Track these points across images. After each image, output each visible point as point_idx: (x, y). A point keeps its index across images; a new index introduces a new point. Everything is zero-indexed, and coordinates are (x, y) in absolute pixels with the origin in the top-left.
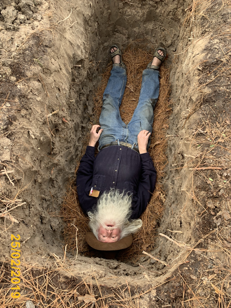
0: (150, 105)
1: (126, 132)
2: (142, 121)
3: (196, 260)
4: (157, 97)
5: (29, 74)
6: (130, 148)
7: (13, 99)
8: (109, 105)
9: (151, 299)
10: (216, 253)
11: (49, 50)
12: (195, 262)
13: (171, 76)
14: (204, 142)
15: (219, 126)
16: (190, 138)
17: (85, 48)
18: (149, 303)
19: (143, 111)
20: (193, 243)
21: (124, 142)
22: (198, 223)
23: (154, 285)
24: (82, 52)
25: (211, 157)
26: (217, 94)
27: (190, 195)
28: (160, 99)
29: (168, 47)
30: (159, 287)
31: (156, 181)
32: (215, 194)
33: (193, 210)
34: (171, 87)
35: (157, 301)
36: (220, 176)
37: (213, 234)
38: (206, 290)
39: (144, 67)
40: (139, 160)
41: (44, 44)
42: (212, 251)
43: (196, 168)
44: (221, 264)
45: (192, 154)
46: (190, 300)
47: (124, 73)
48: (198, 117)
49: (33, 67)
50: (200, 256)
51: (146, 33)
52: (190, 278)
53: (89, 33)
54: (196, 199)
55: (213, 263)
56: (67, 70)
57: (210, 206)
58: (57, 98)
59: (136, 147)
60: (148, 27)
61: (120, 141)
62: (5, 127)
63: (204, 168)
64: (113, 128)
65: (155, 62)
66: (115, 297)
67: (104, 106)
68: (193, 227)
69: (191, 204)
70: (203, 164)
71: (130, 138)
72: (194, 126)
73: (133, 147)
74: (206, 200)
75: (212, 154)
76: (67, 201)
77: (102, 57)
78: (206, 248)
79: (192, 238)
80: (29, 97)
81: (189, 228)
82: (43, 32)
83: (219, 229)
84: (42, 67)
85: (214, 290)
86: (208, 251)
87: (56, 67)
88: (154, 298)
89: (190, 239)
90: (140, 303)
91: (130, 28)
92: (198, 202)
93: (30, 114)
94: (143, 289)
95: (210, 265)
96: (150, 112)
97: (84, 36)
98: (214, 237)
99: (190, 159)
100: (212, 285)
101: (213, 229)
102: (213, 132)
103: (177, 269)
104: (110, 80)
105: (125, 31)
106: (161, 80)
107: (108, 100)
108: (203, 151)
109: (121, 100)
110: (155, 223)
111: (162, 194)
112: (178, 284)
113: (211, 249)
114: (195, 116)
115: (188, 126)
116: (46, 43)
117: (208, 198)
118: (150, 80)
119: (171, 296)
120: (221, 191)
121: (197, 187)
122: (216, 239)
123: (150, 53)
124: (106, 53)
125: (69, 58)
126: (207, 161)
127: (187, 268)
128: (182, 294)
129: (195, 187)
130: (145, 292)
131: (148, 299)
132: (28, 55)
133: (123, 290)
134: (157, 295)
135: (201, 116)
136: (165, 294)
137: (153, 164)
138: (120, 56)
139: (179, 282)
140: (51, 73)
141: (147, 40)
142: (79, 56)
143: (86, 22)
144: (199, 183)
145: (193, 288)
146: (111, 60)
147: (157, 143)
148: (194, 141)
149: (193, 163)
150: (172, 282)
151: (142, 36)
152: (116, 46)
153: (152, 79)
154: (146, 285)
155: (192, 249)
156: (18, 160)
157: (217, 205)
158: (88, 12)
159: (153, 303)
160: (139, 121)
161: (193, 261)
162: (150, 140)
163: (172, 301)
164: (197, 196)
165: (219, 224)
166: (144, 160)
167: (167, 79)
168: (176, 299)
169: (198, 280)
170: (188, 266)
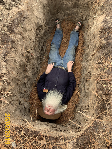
0: (74, 48)
1: (62, 61)
2: (70, 57)
3: (96, 125)
4: (77, 45)
5: (16, 31)
6: (64, 69)
7: (8, 43)
8: (54, 48)
9: (74, 144)
10: (107, 122)
11: (26, 20)
12: (96, 126)
13: (84, 35)
14: (102, 67)
15: (110, 59)
16: (95, 65)
17: (43, 20)
18: (73, 145)
19: (70, 52)
20: (95, 116)
21: (61, 66)
22: (98, 107)
23: (75, 137)
24: (42, 21)
25: (105, 74)
26: (108, 44)
27: (94, 93)
28: (79, 46)
29: (84, 21)
30: (78, 138)
31: (76, 86)
32: (107, 93)
33: (95, 100)
34: (84, 40)
35: (77, 145)
36: (109, 84)
37: (106, 113)
38: (101, 140)
39: (71, 30)
40: (68, 75)
41: (24, 17)
42: (105, 121)
43: (97, 80)
44: (109, 127)
45: (95, 73)
46: (93, 144)
47: (62, 33)
48: (99, 55)
49: (18, 28)
50: (98, 123)
51: (73, 14)
52: (94, 134)
53: (45, 12)
54: (97, 95)
55: (105, 127)
56: (34, 30)
57: (104, 99)
58: (29, 43)
59: (67, 69)
60: (74, 11)
61: (59, 66)
62: (4, 56)
63: (101, 80)
64: (56, 59)
65: (77, 28)
66: (56, 142)
67: (51, 49)
68: (95, 109)
69: (94, 97)
70: (101, 78)
71: (64, 65)
72: (97, 59)
73: (65, 69)
74: (102, 95)
75: (106, 73)
76: (32, 94)
77: (51, 25)
78: (102, 119)
79: (95, 114)
80: (16, 42)
81: (93, 109)
82: (24, 11)
83: (109, 110)
84: (22, 28)
85: (105, 140)
86: (103, 121)
87: (29, 28)
88: (75, 143)
89: (93, 114)
90: (68, 145)
91: (65, 11)
92: (98, 96)
93: (16, 51)
94: (70, 139)
95: (103, 128)
96: (74, 52)
97: (43, 14)
98: (106, 114)
99: (94, 75)
100: (105, 138)
101: (105, 110)
102: (106, 62)
103: (87, 129)
104: (55, 36)
105: (63, 12)
106: (80, 37)
107: (54, 46)
108: (101, 72)
109: (60, 46)
110: (74, 106)
111: (78, 92)
112: (87, 137)
113: (104, 120)
114: (97, 54)
115: (94, 59)
116: (25, 16)
117: (103, 94)
118: (74, 36)
119: (84, 143)
120: (110, 91)
121: (98, 89)
122: (107, 115)
123: (75, 23)
124: (53, 23)
125: (36, 24)
126: (103, 76)
127: (92, 129)
128: (89, 141)
129: (97, 89)
130: (71, 140)
131: (72, 143)
132: (16, 22)
133: (60, 139)
134: (77, 141)
135: (100, 54)
136: (81, 141)
137: (75, 78)
138: (60, 24)
139: (88, 136)
140: (27, 31)
141: (73, 17)
142: (40, 23)
143: (44, 7)
144: (99, 87)
145: (95, 139)
146: (55, 26)
147: (77, 67)
148: (97, 66)
149: (96, 77)
150: (84, 136)
151: (71, 15)
152: (58, 19)
153: (75, 36)
154: (71, 137)
155: (94, 120)
156: (9, 73)
157: (108, 98)
158: (45, 2)
159: (75, 145)
160: (68, 56)
161: (95, 125)
162: (73, 66)
163: (84, 145)
164: (97, 93)
165: (108, 108)
166: (70, 75)
167: (83, 36)
168: (86, 144)
169: (97, 135)
170: (93, 128)
